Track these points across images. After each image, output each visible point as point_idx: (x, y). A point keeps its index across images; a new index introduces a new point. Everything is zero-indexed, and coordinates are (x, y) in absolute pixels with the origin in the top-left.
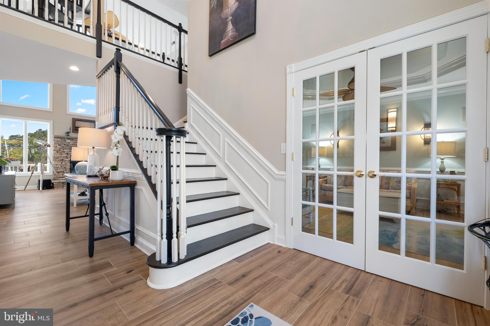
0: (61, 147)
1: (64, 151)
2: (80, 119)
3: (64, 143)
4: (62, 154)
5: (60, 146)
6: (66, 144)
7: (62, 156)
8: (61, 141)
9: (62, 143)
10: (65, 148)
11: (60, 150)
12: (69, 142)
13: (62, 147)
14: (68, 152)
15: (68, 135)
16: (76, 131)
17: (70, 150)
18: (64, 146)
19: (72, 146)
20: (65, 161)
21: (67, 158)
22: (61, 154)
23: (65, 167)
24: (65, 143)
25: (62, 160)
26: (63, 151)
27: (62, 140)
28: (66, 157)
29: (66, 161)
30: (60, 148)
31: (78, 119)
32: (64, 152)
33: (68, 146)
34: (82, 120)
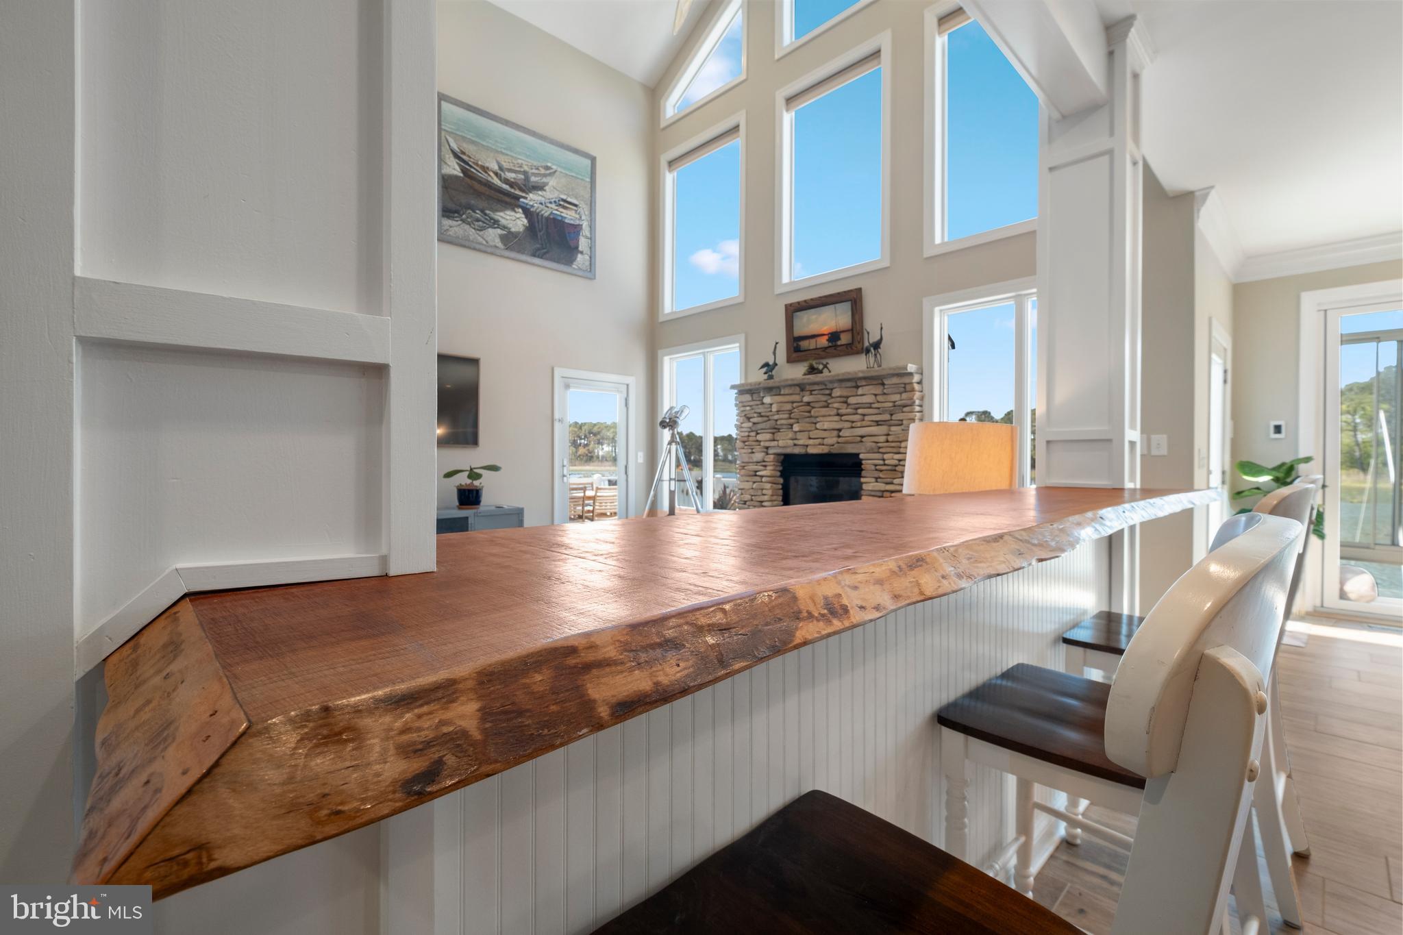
0: (750, 424)
1: (757, 441)
2: (805, 301)
3: (759, 411)
4: (754, 450)
5: (750, 421)
6: (766, 410)
7: (751, 458)
8: (752, 403)
9: (753, 411)
10: (759, 426)
11: (749, 436)
12: (771, 404)
13: (754, 424)
14: (767, 444)
15: (771, 377)
16: (795, 355)
17: (773, 433)
18: (760, 419)
19: (776, 417)
20: (762, 477)
21: (765, 466)
22: (750, 451)
23: (762, 502)
24: (761, 409)
25: (753, 473)
26: (754, 439)
27: (753, 400)
28: (764, 461)
29: (764, 479)
30: (749, 430)
31: (799, 303)
32: (757, 443)
33: (769, 420)
34: (812, 303)
